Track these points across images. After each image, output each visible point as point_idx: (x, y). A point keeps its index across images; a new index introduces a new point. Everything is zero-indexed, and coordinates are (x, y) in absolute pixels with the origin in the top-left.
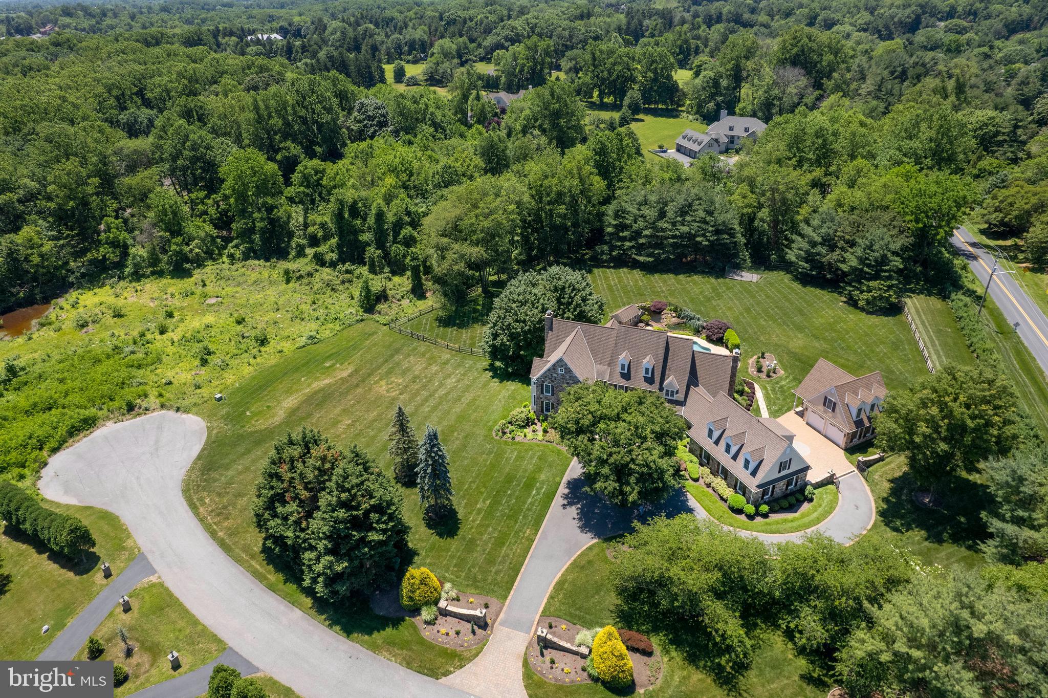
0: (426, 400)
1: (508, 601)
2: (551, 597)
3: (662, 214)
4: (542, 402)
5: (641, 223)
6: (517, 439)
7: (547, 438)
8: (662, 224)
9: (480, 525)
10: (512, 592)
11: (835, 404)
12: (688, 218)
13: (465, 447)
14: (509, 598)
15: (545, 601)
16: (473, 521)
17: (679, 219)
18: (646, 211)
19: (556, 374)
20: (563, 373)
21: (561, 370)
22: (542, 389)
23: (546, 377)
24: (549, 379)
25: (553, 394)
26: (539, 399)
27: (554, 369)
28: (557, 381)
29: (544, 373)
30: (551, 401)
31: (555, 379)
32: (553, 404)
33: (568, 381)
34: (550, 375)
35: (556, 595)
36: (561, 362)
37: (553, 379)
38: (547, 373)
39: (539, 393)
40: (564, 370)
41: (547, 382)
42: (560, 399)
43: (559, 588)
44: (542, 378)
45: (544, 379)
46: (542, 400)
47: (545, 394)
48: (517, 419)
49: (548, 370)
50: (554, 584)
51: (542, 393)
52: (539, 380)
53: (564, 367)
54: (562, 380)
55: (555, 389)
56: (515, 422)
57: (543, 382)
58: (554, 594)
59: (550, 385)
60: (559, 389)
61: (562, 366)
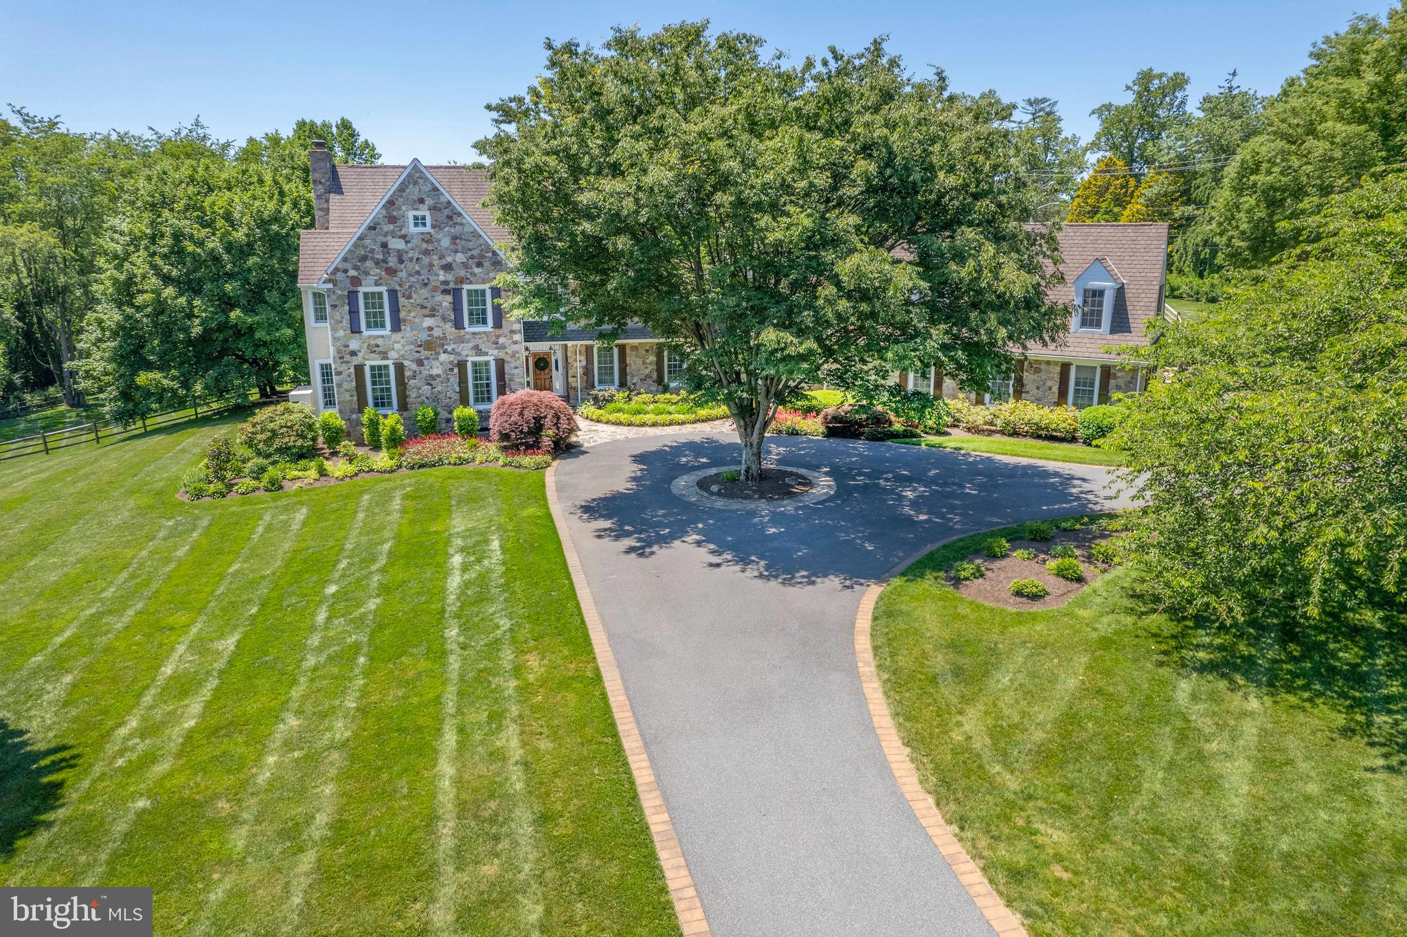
4: (359, 369)
6: (294, 486)
7: (409, 459)
19: (404, 237)
20: (428, 229)
21: (420, 221)
22: (354, 313)
23: (364, 259)
24: (377, 263)
25: (396, 327)
26: (347, 358)
27: (392, 220)
28: (410, 265)
29: (356, 245)
30: (393, 355)
31: (401, 261)
32: (400, 368)
33: (449, 259)
34: (377, 248)
35: (1022, 845)
36: (415, 183)
37: (393, 261)
38: (368, 242)
39: (341, 333)
40: (427, 214)
41: (371, 279)
42: (424, 336)
43: (985, 805)
44: (348, 266)
45: (356, 268)
46: (357, 360)
47: (366, 333)
48: (273, 431)
49: (372, 228)
50: (925, 807)
51: (355, 329)
52: (340, 276)
53: (429, 202)
54: (426, 260)
55: (402, 301)
56: (268, 442)
57: (356, 281)
58: (1003, 851)
59: (383, 289)
60: (417, 298)
61: (422, 201)
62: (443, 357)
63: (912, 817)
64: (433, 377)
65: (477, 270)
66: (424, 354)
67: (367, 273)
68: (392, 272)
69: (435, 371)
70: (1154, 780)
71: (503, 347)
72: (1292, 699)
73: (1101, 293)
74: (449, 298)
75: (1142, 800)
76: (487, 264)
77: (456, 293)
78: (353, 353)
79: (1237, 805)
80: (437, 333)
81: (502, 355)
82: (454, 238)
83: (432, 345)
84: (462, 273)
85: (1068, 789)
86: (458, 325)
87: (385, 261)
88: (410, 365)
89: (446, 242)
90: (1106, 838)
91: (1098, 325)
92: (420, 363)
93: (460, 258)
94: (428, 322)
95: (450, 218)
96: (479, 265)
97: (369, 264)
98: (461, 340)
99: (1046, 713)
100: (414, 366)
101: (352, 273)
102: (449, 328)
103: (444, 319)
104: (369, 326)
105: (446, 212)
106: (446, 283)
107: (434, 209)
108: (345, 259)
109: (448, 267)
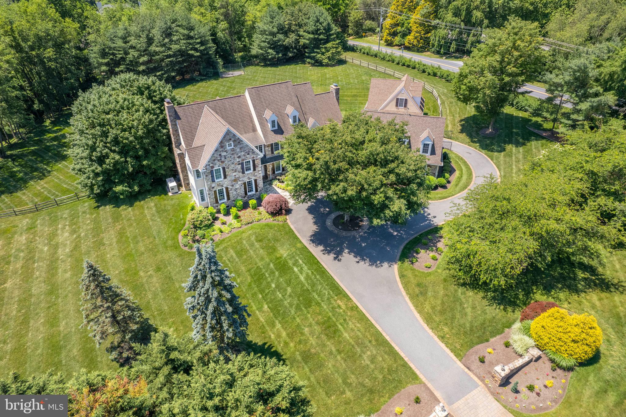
0: (52, 268)
1: (421, 376)
2: (442, 338)
3: (150, 41)
4: (215, 192)
5: (133, 53)
6: (217, 239)
7: (244, 222)
8: (153, 48)
9: (291, 336)
10: (412, 366)
11: (406, 100)
12: (175, 38)
13: (170, 278)
14: (418, 372)
15: (443, 345)
16: (279, 336)
17: (167, 40)
18: (133, 41)
19: (226, 151)
20: (233, 147)
21: (230, 145)
22: (212, 177)
23: (214, 160)
24: (218, 161)
25: (225, 177)
26: (211, 189)
27: (222, 147)
28: (228, 159)
29: (212, 157)
30: (225, 186)
31: (225, 158)
32: (227, 189)
33: (239, 155)
34: (218, 156)
35: (442, 332)
36: (228, 135)
37: (223, 159)
38: (215, 155)
39: (209, 183)
40: (232, 143)
41: (217, 165)
42: (233, 178)
43: (435, 325)
44: (210, 163)
45: (212, 163)
46: (214, 190)
47: (216, 181)
48: (201, 221)
49: (216, 151)
50: (425, 326)
51: (213, 181)
52: (208, 167)
53: (233, 139)
54: (233, 156)
55: (226, 170)
56: (200, 224)
57: (212, 167)
58: (439, 333)
59: (220, 167)
60: (231, 168)
61: (230, 139)
62: (239, 183)
63: (423, 328)
64: (236, 189)
65: (248, 156)
66: (234, 183)
67: (216, 164)
68: (223, 162)
69: (237, 187)
70: (458, 316)
71: (256, 176)
72: (476, 291)
73: (428, 145)
74: (240, 166)
75: (456, 320)
76: (250, 153)
77: (242, 164)
78: (213, 188)
79: (469, 318)
80: (237, 176)
81: (256, 178)
82: (241, 148)
83: (236, 180)
84: (244, 158)
85: (446, 319)
86: (243, 173)
87: (221, 159)
88: (230, 187)
89: (238, 150)
90: (453, 328)
91: (427, 153)
92: (233, 186)
93: (243, 153)
94: (235, 174)
95: (239, 142)
96: (248, 154)
97: (216, 161)
98: (244, 177)
99: (439, 302)
100: (231, 187)
101: (211, 165)
102: (241, 174)
103: (239, 172)
104: (217, 179)
105: (238, 141)
106: (239, 162)
107: (234, 141)
108: (209, 162)
109: (239, 157)
